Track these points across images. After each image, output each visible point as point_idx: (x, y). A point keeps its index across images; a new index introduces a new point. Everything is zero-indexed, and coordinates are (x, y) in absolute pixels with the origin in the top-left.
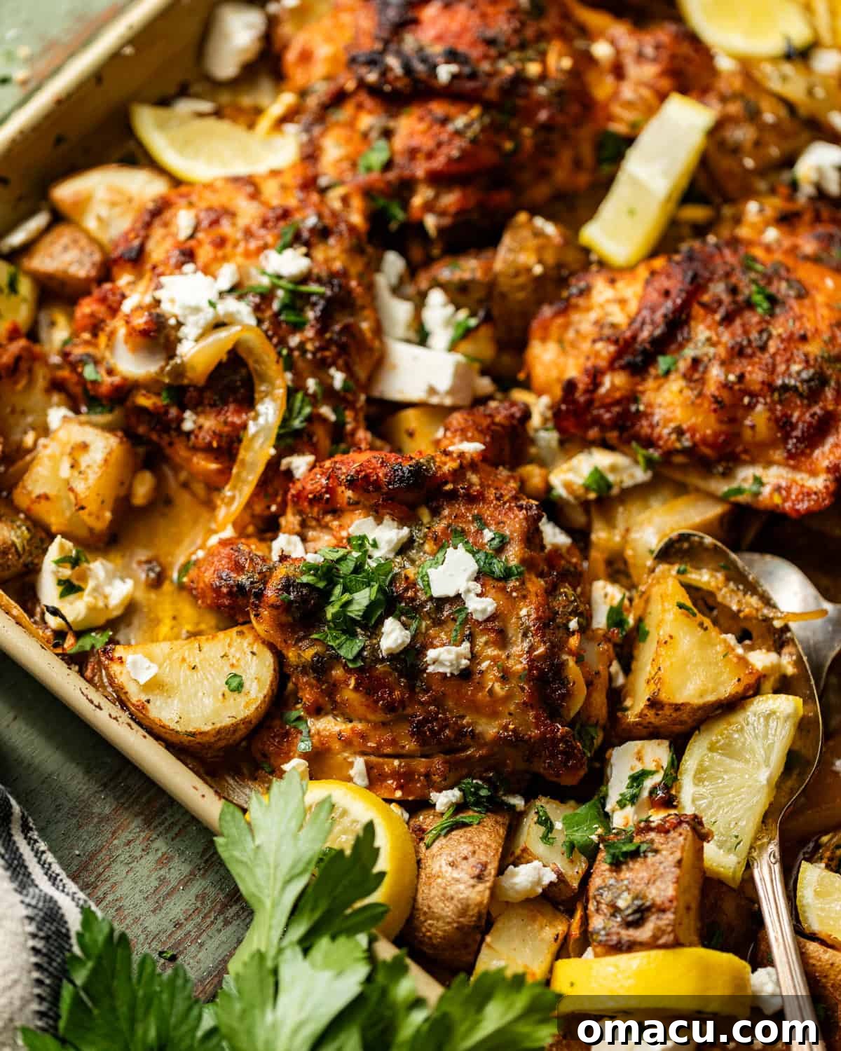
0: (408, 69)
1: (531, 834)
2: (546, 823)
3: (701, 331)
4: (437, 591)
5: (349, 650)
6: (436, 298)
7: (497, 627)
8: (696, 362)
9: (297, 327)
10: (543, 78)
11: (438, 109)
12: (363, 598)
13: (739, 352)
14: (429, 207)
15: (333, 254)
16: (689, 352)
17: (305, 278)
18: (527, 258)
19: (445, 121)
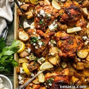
0: (67, 12)
1: (30, 56)
2: (32, 56)
3: (65, 41)
4: (39, 44)
5: (32, 43)
6: (57, 24)
7: (40, 48)
8: (63, 43)
9: (46, 19)
10: (74, 19)
11: (67, 15)
12: (35, 41)
13: (65, 44)
14: (61, 19)
15: (53, 17)
16: (63, 42)
17: (49, 17)
18: (63, 27)
19: (66, 16)
